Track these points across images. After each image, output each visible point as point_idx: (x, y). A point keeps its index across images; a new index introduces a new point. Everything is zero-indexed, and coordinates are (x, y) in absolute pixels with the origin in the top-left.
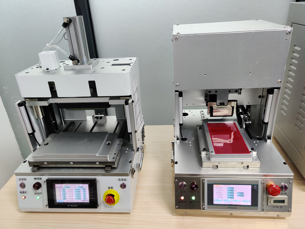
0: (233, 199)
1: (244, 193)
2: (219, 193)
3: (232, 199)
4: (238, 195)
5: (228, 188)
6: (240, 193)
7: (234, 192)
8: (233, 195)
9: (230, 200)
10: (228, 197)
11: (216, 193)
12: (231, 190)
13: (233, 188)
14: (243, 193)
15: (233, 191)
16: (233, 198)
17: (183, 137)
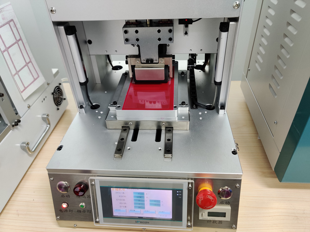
0: (144, 210)
1: (161, 202)
2: (120, 200)
3: (142, 210)
4: (151, 204)
5: (134, 193)
6: (155, 201)
7: (145, 199)
8: (144, 204)
9: (139, 210)
10: (135, 207)
11: (117, 200)
12: (140, 197)
13: (143, 194)
14: (159, 201)
15: (143, 197)
16: (144, 208)
17: (94, 104)
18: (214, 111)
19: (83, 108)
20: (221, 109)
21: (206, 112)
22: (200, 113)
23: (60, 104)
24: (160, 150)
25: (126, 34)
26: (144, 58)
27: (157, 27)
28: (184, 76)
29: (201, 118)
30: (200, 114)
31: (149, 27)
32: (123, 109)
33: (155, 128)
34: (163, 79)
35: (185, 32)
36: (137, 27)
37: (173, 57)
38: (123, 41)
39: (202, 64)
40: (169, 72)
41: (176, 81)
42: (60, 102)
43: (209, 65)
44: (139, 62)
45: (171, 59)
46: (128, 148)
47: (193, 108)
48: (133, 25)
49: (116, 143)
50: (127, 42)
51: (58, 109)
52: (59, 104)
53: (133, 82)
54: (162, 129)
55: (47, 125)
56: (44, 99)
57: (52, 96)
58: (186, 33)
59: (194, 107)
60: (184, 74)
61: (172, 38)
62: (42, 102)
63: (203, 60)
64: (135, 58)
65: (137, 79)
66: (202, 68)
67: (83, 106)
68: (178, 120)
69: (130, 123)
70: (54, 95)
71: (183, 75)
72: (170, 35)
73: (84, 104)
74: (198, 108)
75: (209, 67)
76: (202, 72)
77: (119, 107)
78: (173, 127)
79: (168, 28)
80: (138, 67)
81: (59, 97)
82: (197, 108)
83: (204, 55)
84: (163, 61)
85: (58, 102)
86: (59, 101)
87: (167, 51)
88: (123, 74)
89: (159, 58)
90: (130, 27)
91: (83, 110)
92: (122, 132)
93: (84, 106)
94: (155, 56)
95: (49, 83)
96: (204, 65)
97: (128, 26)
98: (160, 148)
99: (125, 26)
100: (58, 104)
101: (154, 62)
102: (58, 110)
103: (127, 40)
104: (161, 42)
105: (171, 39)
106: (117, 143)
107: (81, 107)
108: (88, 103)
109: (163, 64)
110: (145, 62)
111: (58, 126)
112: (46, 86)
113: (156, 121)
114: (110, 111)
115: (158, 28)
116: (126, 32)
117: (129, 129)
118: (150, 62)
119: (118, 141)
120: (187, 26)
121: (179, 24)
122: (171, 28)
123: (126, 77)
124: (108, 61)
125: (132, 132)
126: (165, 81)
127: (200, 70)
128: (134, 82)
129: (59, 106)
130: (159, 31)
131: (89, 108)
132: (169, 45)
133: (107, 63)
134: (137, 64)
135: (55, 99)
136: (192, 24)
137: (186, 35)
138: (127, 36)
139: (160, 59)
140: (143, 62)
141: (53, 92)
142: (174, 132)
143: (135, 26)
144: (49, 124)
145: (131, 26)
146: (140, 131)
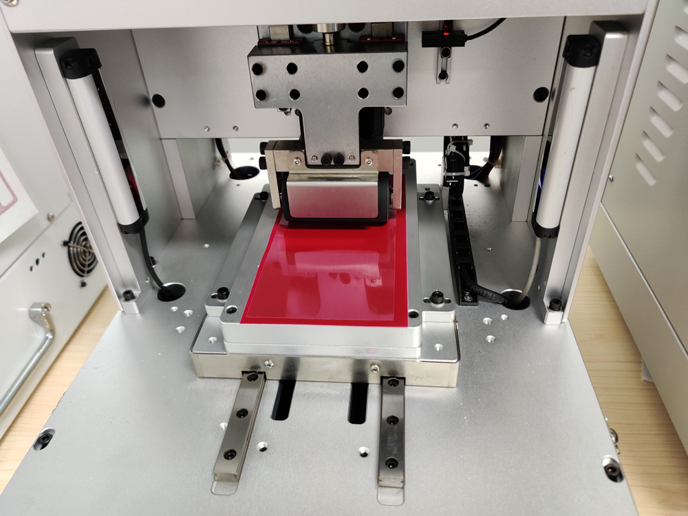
17: (166, 285)
18: (530, 311)
19: (133, 297)
20: (552, 308)
21: (504, 317)
22: (487, 320)
23: (89, 272)
24: (365, 455)
25: (260, 77)
26: (315, 150)
27: (357, 54)
28: (434, 203)
29: (490, 338)
30: (486, 323)
31: (332, 53)
32: (245, 320)
33: (348, 378)
34: (375, 214)
35: (439, 72)
36: (293, 53)
37: (406, 147)
38: (250, 97)
39: (482, 164)
40: (391, 191)
41: (412, 218)
42: (89, 265)
43: (503, 166)
44: (301, 165)
45: (399, 154)
46: (261, 445)
47: (464, 301)
48: (280, 49)
49: (224, 425)
50: (263, 103)
51: (83, 285)
52: (86, 269)
53: (284, 222)
54: (370, 381)
55: (46, 333)
56: (37, 262)
57: (65, 250)
58: (443, 75)
59: (468, 299)
60: (433, 198)
61: (404, 87)
62: (31, 269)
63: (487, 151)
64: (288, 151)
65: (294, 213)
66: (480, 175)
67: (132, 294)
68: (422, 356)
69: (267, 363)
70: (69, 247)
71: (431, 202)
72: (397, 80)
73: (135, 287)
74: (480, 302)
75: (502, 173)
76: (481, 186)
77: (232, 311)
78: (404, 379)
79: (392, 57)
80: (297, 177)
81: (84, 252)
82: (475, 301)
83: (489, 139)
84: (373, 162)
85: (83, 265)
86: (87, 263)
87: (385, 129)
88: (256, 195)
89: (360, 152)
90: (272, 54)
91: (133, 303)
92: (241, 386)
93: (136, 293)
94: (348, 144)
95: (53, 217)
96: (488, 168)
97: (265, 50)
98: (362, 450)
99: (256, 51)
100: (83, 271)
101: (347, 162)
102: (85, 288)
103: (261, 95)
104: (369, 102)
105: (398, 93)
106: (226, 424)
107: (128, 296)
108: (151, 282)
109: (374, 170)
110: (319, 162)
111: (83, 329)
112: (45, 223)
113: (349, 358)
114: (209, 320)
115: (359, 57)
116: (258, 70)
117: (265, 379)
118: (333, 163)
119: (228, 417)
120: (446, 54)
121: (426, 44)
122: (400, 56)
123: (263, 205)
124: (218, 155)
125: (273, 388)
126: (380, 222)
127: (476, 182)
128: (286, 223)
129: (85, 275)
130: (363, 67)
131: (153, 294)
132: (390, 111)
133: (215, 159)
134: (293, 170)
135: (72, 258)
136: (464, 46)
137: (443, 82)
138: (261, 82)
139: (366, 153)
140: (311, 162)
141: (66, 238)
142: (409, 392)
143: (288, 50)
144: (52, 331)
145: (274, 50)
146: (299, 388)
